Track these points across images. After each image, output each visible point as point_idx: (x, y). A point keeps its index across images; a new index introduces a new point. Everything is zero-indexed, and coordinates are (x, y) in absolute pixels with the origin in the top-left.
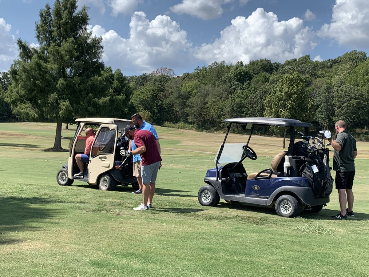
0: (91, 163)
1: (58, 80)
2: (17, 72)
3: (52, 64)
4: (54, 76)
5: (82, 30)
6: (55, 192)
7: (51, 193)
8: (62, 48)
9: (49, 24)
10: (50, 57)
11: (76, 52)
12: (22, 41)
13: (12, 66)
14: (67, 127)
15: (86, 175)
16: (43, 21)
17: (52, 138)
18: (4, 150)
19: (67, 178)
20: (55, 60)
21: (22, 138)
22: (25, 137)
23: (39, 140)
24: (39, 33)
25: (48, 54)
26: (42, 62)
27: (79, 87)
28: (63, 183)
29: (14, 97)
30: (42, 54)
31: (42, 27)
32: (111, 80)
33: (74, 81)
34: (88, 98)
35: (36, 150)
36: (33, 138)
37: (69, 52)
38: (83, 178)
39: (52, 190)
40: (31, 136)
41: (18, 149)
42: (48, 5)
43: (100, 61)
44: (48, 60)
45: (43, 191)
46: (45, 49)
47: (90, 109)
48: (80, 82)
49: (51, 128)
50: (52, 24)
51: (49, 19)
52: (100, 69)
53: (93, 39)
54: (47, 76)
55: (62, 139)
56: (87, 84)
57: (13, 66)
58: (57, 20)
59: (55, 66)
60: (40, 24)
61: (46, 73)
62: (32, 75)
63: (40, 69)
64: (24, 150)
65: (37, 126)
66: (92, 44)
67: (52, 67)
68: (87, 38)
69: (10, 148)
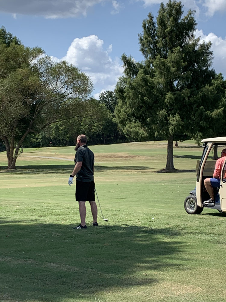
0: (222, 187)
1: (166, 94)
2: (124, 90)
3: (158, 78)
4: (162, 91)
5: (189, 37)
6: (186, 223)
7: (182, 224)
8: (168, 59)
9: (153, 34)
10: (156, 71)
11: (184, 62)
12: (126, 57)
13: (118, 85)
14: (176, 145)
15: (217, 202)
16: (147, 32)
17: (162, 157)
18: (116, 174)
19: (195, 206)
20: (161, 74)
21: (132, 160)
22: (134, 158)
23: (149, 161)
24: (143, 45)
25: (153, 67)
26: (148, 77)
27: (189, 99)
28: (192, 211)
29: (122, 116)
30: (147, 68)
31: (146, 39)
32: (223, 88)
33: (183, 94)
34: (199, 111)
35: (149, 172)
36: (142, 159)
37: (177, 63)
38: (214, 205)
39: (183, 220)
40: (140, 157)
41: (130, 172)
42: (150, 14)
43: (210, 69)
44: (154, 74)
45: (173, 222)
46: (150, 63)
47: (202, 123)
48: (189, 94)
49: (160, 146)
50: (156, 34)
51: (152, 29)
52: (210, 77)
53: (201, 45)
54: (155, 91)
55: (174, 158)
56: (198, 96)
57: (119, 84)
58: (162, 29)
59: (162, 80)
60: (143, 35)
62: (140, 91)
63: (147, 85)
64: (136, 172)
65: (145, 146)
66: (201, 51)
67: (159, 81)
68: (195, 45)
69: (121, 172)
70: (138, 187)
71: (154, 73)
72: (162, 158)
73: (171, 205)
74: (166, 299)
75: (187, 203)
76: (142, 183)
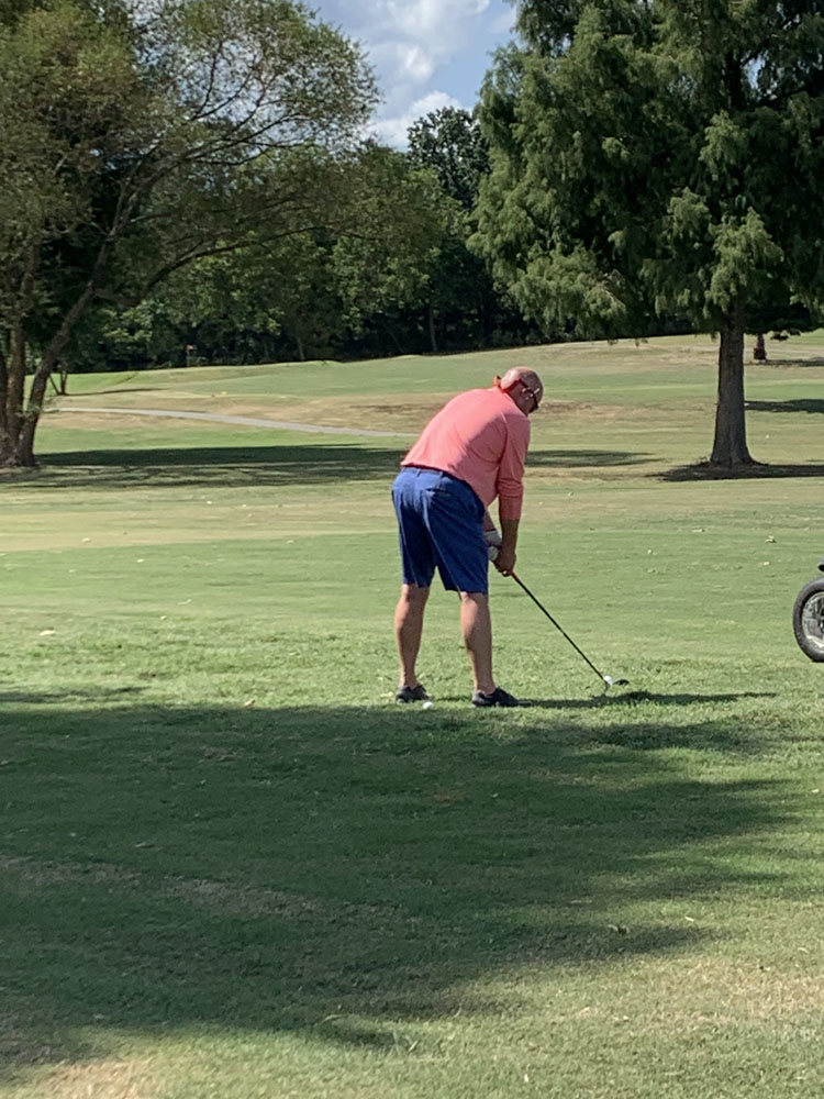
1: (707, 123)
2: (515, 110)
3: (675, 50)
6: (802, 702)
10: (662, 15)
13: (489, 84)
14: (760, 353)
17: (694, 409)
20: (686, 27)
22: (568, 413)
23: (636, 427)
26: (623, 43)
27: (815, 144)
29: (510, 225)
33: (787, 122)
35: (634, 476)
36: (604, 419)
40: (597, 409)
44: (655, 32)
49: (684, 360)
54: (655, 111)
55: (747, 413)
57: (494, 79)
59: (687, 57)
61: (651, 94)
62: (584, 113)
63: (622, 81)
64: (575, 479)
65: (619, 359)
67: (676, 61)
70: (586, 546)
71: (656, 27)
72: (695, 413)
73: (732, 622)
74: (707, 1037)
75: (807, 613)
76: (601, 526)
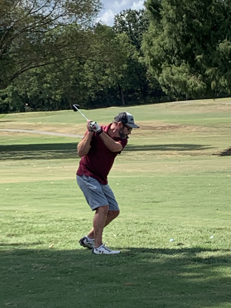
4: (225, 8)
17: (227, 127)
18: (145, 159)
21: (173, 133)
22: (177, 129)
23: (204, 135)
35: (203, 154)
36: (191, 132)
40: (188, 127)
41: (169, 154)
49: (223, 108)
64: (179, 156)
65: (196, 108)
69: (154, 154)
70: (184, 182)
72: (227, 129)
76: (191, 174)
